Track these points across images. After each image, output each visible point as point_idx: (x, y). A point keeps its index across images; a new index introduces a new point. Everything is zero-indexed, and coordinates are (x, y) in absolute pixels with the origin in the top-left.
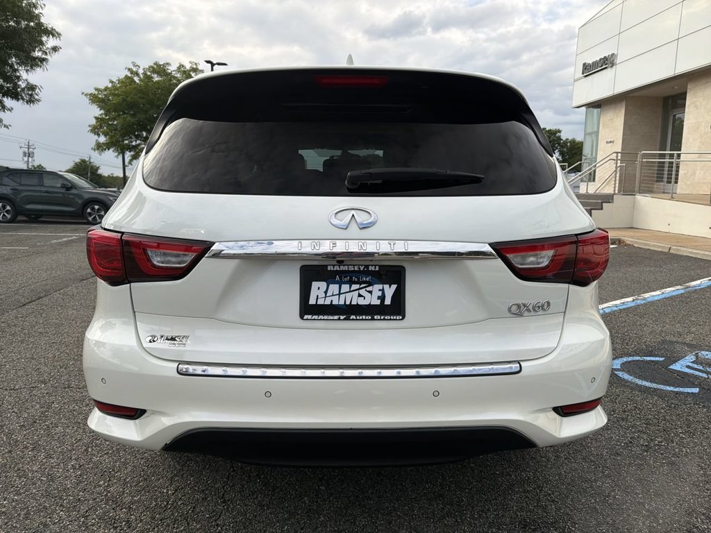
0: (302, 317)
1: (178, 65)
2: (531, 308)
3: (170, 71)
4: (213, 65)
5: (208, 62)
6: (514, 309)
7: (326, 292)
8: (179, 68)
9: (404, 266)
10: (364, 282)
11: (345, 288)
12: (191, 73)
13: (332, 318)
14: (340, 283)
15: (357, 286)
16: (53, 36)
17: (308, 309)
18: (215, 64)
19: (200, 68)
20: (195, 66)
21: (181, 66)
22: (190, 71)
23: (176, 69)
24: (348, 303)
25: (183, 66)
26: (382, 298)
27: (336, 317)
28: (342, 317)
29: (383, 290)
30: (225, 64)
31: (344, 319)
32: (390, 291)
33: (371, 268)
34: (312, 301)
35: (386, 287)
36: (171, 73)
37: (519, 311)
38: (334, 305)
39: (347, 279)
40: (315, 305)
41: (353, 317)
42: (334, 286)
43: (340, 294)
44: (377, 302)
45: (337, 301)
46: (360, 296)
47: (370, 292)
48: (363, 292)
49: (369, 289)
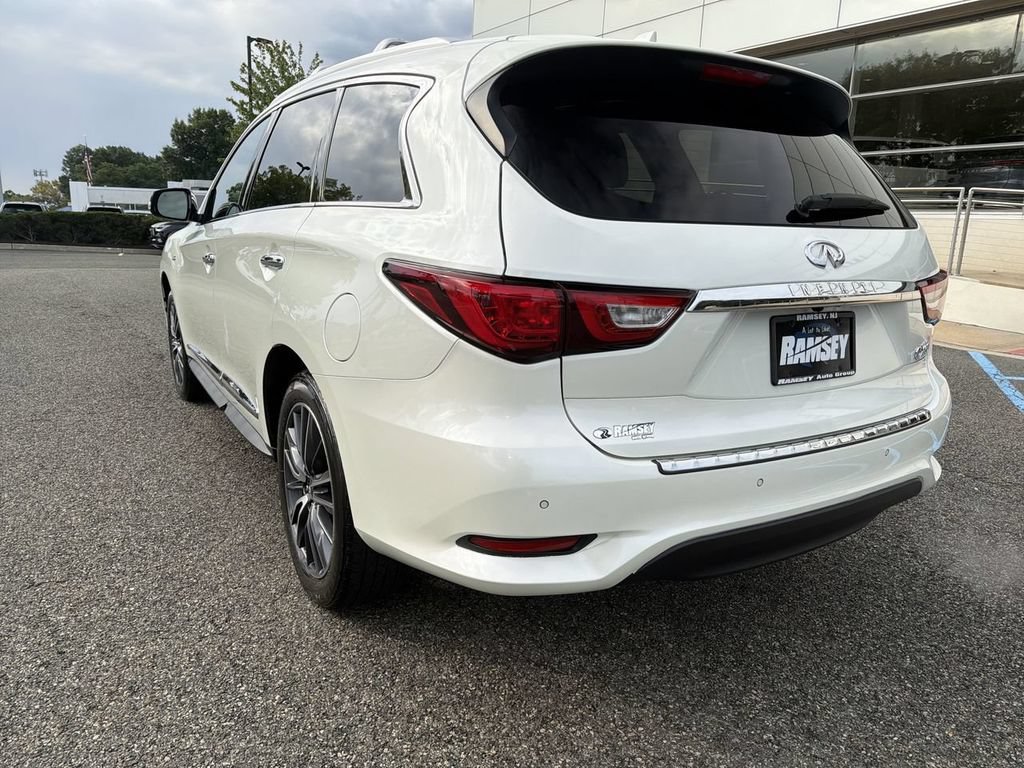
0: (774, 383)
7: (794, 349)
9: (854, 311)
10: (826, 333)
11: (811, 341)
13: (801, 380)
14: (806, 336)
15: (819, 339)
17: (780, 373)
24: (813, 361)
26: (838, 351)
27: (805, 379)
28: (810, 378)
29: (838, 342)
31: (813, 380)
32: (844, 339)
33: (832, 316)
34: (782, 362)
35: (842, 337)
38: (802, 364)
39: (811, 331)
40: (786, 366)
41: (819, 377)
42: (801, 341)
43: (806, 349)
44: (835, 357)
45: (804, 359)
46: (822, 350)
47: (829, 345)
48: (824, 345)
49: (829, 341)
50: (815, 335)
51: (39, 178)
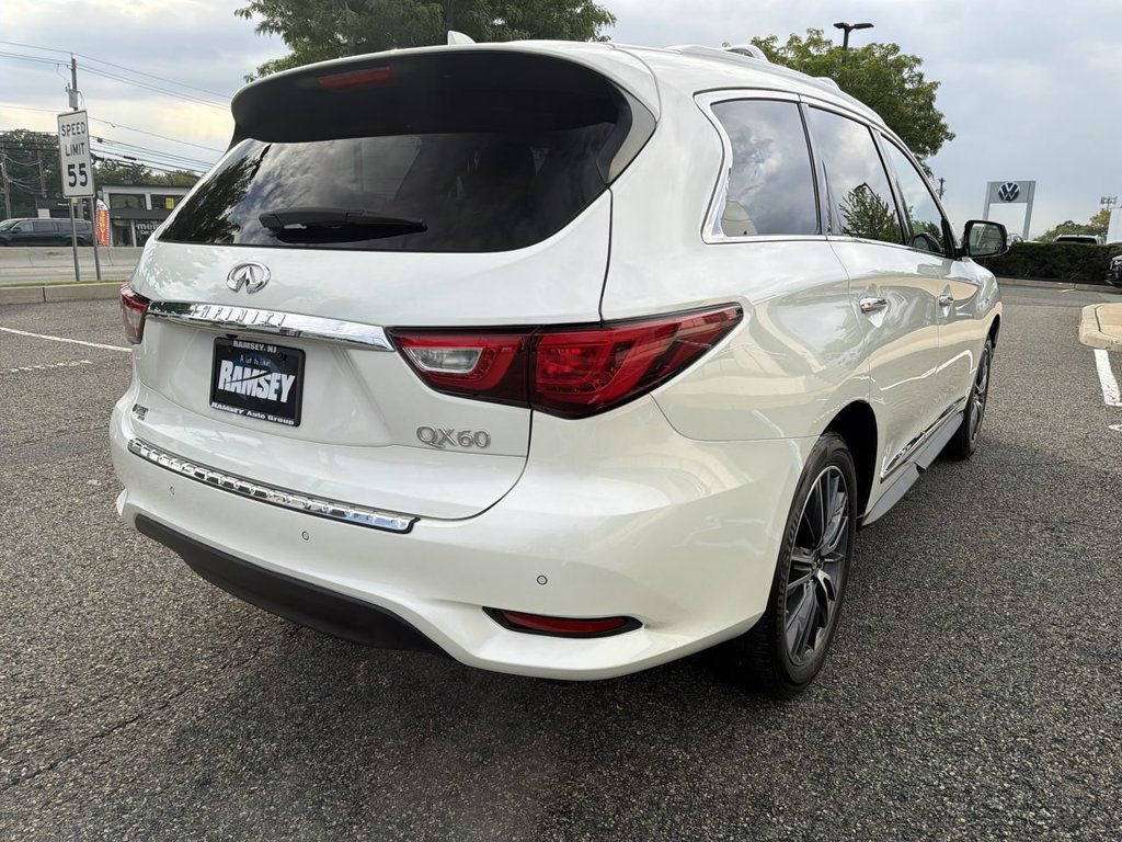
0: (211, 404)
1: (789, 39)
2: (454, 437)
3: (775, 50)
4: (847, 29)
5: (839, 26)
6: (426, 435)
7: (232, 375)
8: (790, 43)
9: (305, 350)
10: (264, 368)
11: (248, 371)
12: (811, 49)
13: (232, 410)
14: (244, 365)
15: (256, 372)
16: (607, 22)
17: (219, 396)
18: (852, 28)
19: (825, 38)
20: (815, 37)
21: (795, 38)
22: (809, 45)
23: (785, 45)
24: (248, 393)
25: (796, 38)
27: (236, 410)
28: (241, 411)
29: (280, 381)
30: (869, 26)
31: (243, 414)
32: (288, 382)
33: (270, 349)
34: (221, 386)
35: (284, 376)
36: (777, 53)
37: (437, 440)
38: (238, 394)
39: (249, 361)
40: (224, 391)
41: (249, 413)
42: (239, 369)
43: (242, 380)
44: (273, 397)
45: (241, 389)
46: (259, 385)
47: (268, 382)
48: (262, 380)
49: (268, 377)
50: (253, 366)
51: (1105, 206)
